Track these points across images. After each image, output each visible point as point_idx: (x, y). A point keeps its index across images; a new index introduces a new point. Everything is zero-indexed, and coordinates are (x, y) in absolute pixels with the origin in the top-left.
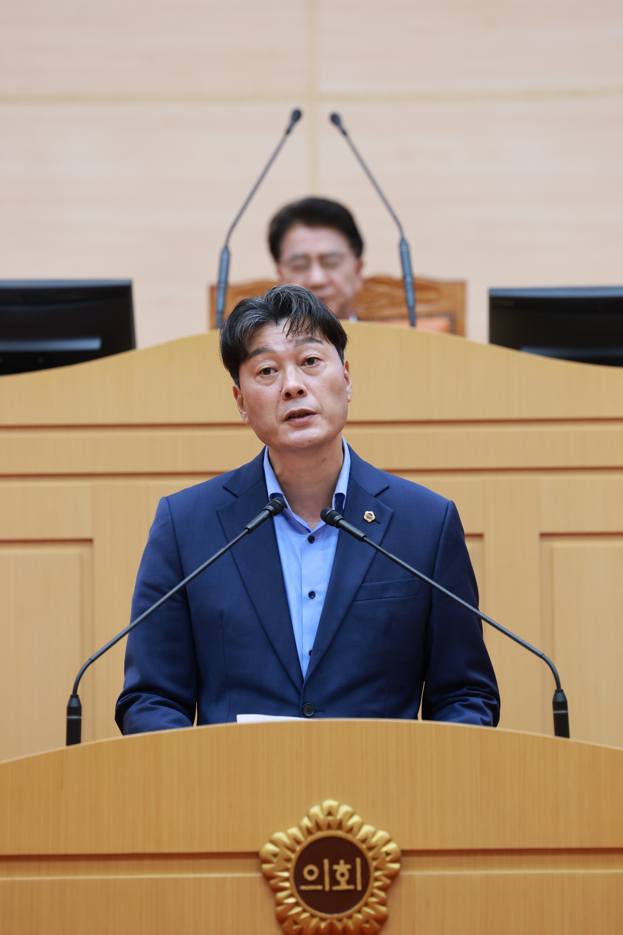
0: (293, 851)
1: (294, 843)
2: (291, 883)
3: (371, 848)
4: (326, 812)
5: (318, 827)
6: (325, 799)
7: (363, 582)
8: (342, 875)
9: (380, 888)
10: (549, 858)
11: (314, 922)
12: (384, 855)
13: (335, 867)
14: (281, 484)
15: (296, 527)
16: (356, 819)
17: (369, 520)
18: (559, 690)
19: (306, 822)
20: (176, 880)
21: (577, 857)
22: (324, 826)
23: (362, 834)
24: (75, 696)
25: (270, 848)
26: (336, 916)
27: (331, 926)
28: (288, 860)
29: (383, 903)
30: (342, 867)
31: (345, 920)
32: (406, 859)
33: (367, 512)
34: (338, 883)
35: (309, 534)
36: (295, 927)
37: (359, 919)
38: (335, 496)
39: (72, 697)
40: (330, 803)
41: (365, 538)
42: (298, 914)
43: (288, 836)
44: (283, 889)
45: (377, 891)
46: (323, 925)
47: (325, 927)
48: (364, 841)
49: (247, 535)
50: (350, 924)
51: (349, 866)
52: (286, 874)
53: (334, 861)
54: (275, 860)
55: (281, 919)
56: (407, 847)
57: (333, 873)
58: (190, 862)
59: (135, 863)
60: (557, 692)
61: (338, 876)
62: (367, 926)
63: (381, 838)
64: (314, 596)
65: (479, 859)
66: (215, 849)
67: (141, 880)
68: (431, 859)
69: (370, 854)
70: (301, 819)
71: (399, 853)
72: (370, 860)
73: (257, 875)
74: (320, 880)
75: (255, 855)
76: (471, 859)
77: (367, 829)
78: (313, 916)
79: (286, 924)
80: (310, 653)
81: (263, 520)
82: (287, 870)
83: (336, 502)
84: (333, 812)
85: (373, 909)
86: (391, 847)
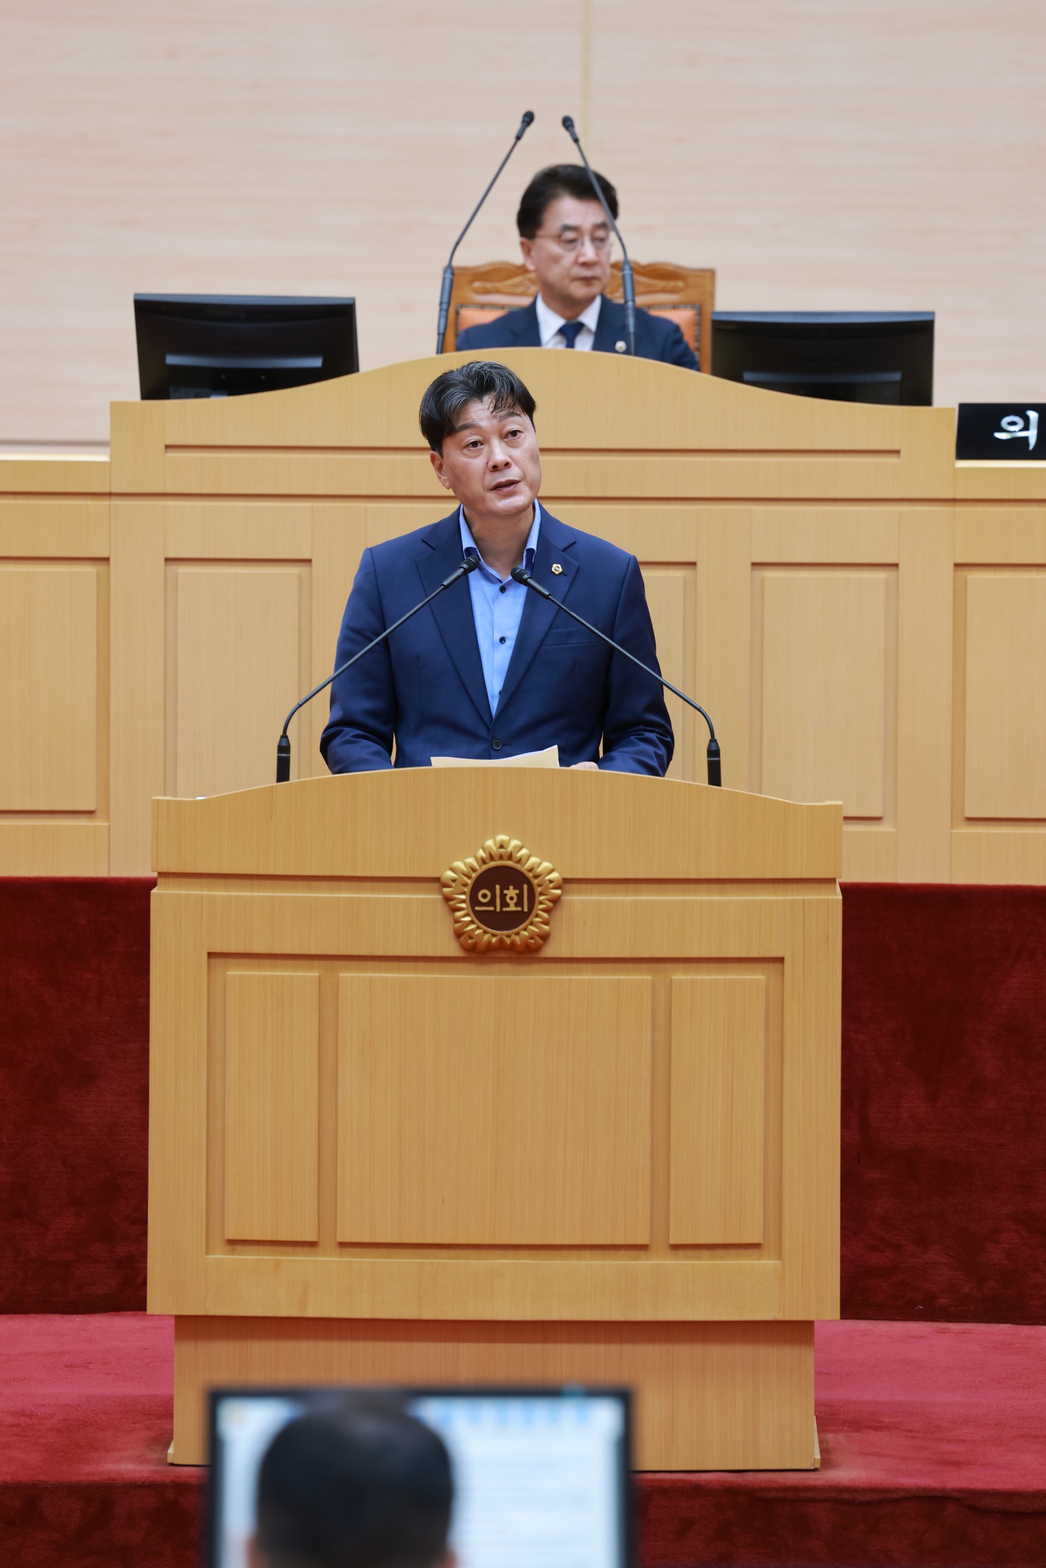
0: (469, 877)
1: (471, 871)
2: (467, 905)
3: (536, 877)
4: (498, 846)
5: (492, 858)
6: (498, 834)
7: (550, 628)
8: (512, 898)
9: (543, 910)
10: (691, 886)
11: (487, 937)
12: (548, 882)
13: (505, 892)
14: (475, 540)
15: (489, 578)
16: (524, 851)
17: (557, 573)
18: (713, 740)
19: (481, 853)
20: (369, 898)
21: (715, 886)
22: (496, 857)
23: (529, 864)
24: (284, 736)
25: (450, 874)
26: (505, 932)
27: (501, 941)
28: (465, 885)
29: (546, 923)
30: (511, 892)
31: (513, 936)
32: (566, 886)
33: (555, 565)
34: (508, 905)
35: (501, 584)
36: (470, 941)
37: (525, 935)
38: (527, 552)
39: (282, 737)
40: (502, 837)
41: (549, 596)
42: (473, 930)
43: (465, 864)
44: (460, 909)
45: (540, 912)
46: (494, 940)
47: (496, 942)
48: (531, 870)
49: (443, 591)
50: (517, 939)
51: (517, 891)
52: (463, 897)
53: (505, 887)
54: (454, 885)
55: (458, 934)
56: (568, 876)
57: (503, 896)
58: (381, 885)
59: (334, 884)
60: (711, 741)
61: (508, 900)
62: (532, 941)
63: (545, 867)
64: (505, 641)
65: (631, 886)
66: (402, 874)
67: (339, 898)
68: (589, 886)
69: (536, 882)
70: (478, 850)
71: (561, 880)
72: (535, 887)
73: (440, 897)
74: (492, 902)
75: (437, 880)
76: (624, 886)
77: (533, 860)
78: (485, 932)
79: (462, 939)
80: (500, 693)
81: (459, 577)
82: (464, 893)
83: (526, 556)
84: (505, 845)
85: (537, 927)
86: (554, 876)
